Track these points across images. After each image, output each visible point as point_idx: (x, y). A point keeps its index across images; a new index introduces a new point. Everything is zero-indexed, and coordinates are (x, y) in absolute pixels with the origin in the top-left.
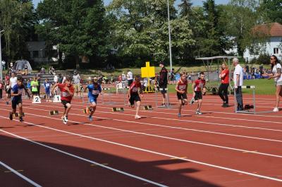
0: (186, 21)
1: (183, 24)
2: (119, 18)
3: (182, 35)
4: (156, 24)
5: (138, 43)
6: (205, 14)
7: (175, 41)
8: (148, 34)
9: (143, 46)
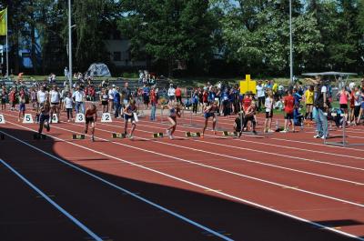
0: (312, 19)
1: (309, 23)
2: (226, 12)
3: (307, 37)
4: (275, 22)
5: (248, 45)
6: (339, 10)
7: (298, 44)
8: (264, 35)
9: (255, 49)
